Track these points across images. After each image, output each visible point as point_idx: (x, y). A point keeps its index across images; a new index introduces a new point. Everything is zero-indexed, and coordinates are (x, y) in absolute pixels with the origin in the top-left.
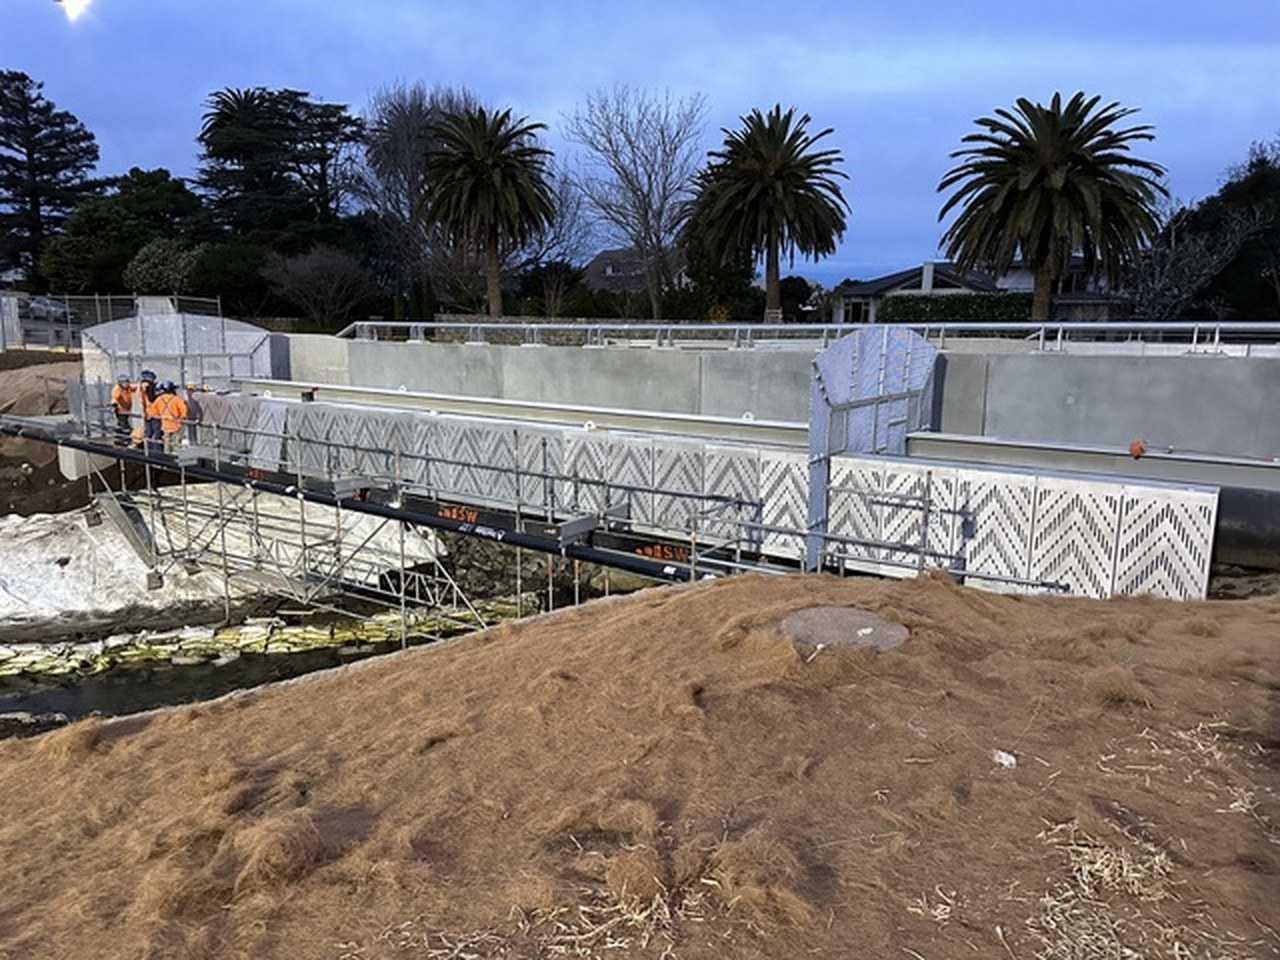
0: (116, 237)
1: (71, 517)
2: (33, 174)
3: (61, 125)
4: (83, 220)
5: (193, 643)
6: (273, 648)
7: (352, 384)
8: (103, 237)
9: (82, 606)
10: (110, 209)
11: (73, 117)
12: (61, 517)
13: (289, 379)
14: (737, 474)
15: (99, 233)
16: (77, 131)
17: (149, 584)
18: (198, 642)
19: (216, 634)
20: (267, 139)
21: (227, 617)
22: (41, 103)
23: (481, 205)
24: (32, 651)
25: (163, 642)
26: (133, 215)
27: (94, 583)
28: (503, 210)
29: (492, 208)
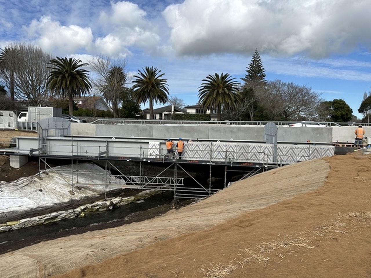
7: (96, 135)
9: (58, 202)
14: (256, 149)
17: (71, 194)
24: (64, 213)
27: (55, 195)
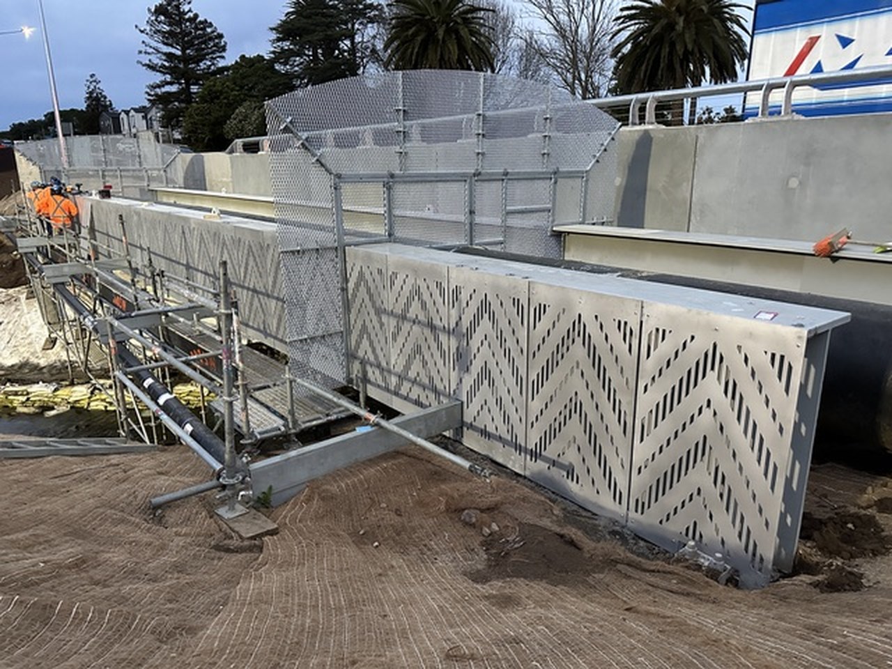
0: (226, 104)
1: (19, 291)
2: (186, 65)
3: (204, 29)
4: (206, 93)
5: (37, 396)
6: (94, 406)
7: (233, 190)
8: (218, 104)
10: (223, 84)
11: (211, 23)
12: (11, 291)
13: (206, 190)
15: (216, 101)
16: (213, 32)
17: (44, 346)
18: (42, 395)
19: (56, 390)
20: (313, 24)
21: (71, 377)
22: (191, 15)
23: (430, 57)
25: (16, 394)
26: (237, 88)
27: (8, 342)
28: (446, 58)
29: (439, 57)
